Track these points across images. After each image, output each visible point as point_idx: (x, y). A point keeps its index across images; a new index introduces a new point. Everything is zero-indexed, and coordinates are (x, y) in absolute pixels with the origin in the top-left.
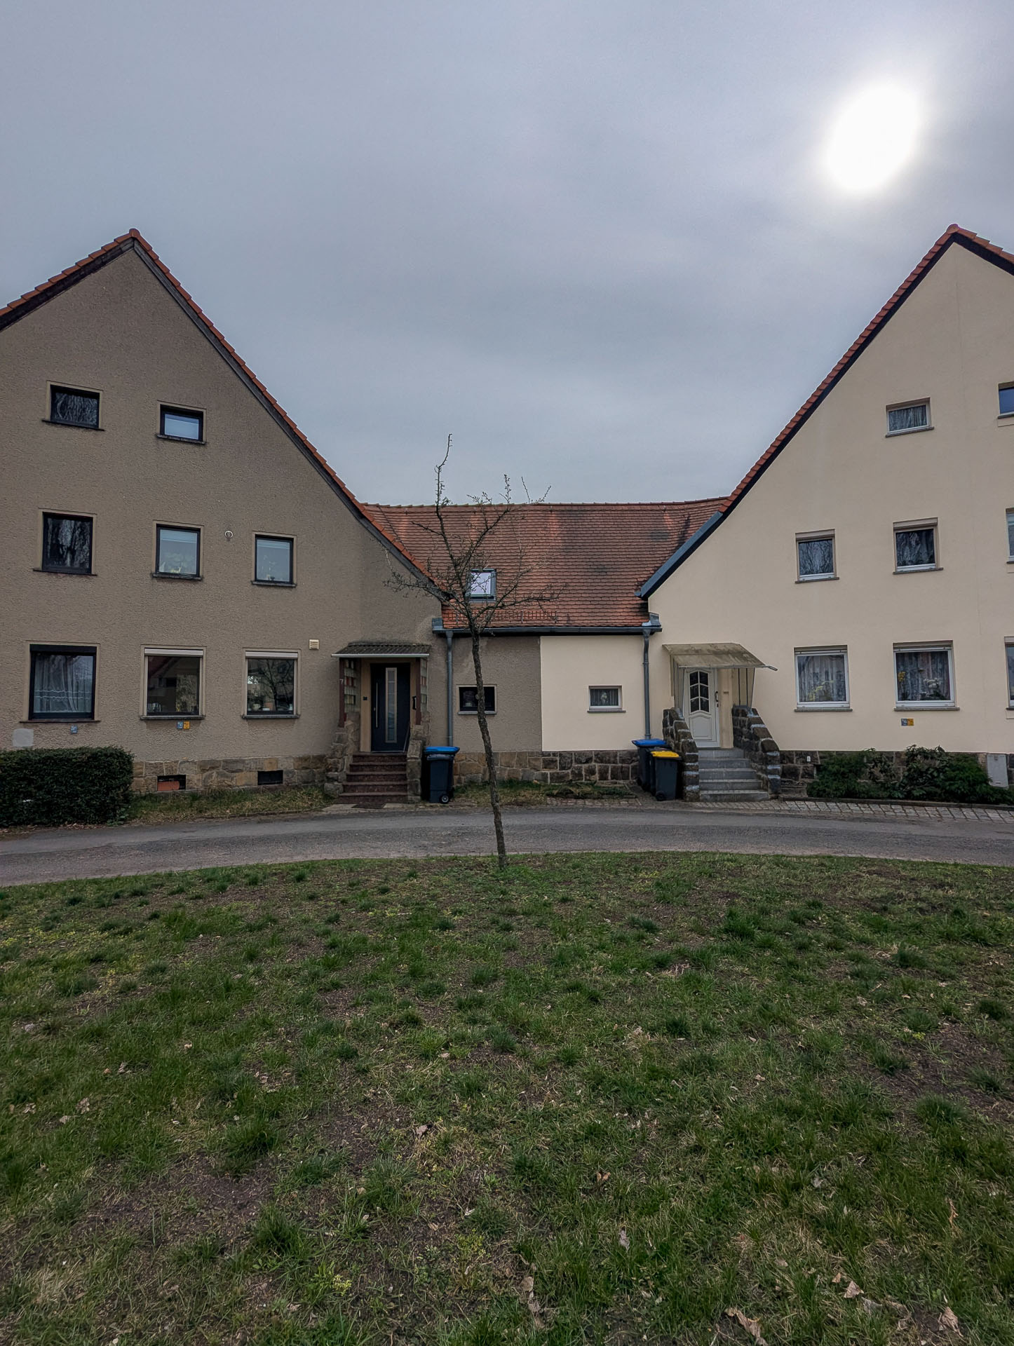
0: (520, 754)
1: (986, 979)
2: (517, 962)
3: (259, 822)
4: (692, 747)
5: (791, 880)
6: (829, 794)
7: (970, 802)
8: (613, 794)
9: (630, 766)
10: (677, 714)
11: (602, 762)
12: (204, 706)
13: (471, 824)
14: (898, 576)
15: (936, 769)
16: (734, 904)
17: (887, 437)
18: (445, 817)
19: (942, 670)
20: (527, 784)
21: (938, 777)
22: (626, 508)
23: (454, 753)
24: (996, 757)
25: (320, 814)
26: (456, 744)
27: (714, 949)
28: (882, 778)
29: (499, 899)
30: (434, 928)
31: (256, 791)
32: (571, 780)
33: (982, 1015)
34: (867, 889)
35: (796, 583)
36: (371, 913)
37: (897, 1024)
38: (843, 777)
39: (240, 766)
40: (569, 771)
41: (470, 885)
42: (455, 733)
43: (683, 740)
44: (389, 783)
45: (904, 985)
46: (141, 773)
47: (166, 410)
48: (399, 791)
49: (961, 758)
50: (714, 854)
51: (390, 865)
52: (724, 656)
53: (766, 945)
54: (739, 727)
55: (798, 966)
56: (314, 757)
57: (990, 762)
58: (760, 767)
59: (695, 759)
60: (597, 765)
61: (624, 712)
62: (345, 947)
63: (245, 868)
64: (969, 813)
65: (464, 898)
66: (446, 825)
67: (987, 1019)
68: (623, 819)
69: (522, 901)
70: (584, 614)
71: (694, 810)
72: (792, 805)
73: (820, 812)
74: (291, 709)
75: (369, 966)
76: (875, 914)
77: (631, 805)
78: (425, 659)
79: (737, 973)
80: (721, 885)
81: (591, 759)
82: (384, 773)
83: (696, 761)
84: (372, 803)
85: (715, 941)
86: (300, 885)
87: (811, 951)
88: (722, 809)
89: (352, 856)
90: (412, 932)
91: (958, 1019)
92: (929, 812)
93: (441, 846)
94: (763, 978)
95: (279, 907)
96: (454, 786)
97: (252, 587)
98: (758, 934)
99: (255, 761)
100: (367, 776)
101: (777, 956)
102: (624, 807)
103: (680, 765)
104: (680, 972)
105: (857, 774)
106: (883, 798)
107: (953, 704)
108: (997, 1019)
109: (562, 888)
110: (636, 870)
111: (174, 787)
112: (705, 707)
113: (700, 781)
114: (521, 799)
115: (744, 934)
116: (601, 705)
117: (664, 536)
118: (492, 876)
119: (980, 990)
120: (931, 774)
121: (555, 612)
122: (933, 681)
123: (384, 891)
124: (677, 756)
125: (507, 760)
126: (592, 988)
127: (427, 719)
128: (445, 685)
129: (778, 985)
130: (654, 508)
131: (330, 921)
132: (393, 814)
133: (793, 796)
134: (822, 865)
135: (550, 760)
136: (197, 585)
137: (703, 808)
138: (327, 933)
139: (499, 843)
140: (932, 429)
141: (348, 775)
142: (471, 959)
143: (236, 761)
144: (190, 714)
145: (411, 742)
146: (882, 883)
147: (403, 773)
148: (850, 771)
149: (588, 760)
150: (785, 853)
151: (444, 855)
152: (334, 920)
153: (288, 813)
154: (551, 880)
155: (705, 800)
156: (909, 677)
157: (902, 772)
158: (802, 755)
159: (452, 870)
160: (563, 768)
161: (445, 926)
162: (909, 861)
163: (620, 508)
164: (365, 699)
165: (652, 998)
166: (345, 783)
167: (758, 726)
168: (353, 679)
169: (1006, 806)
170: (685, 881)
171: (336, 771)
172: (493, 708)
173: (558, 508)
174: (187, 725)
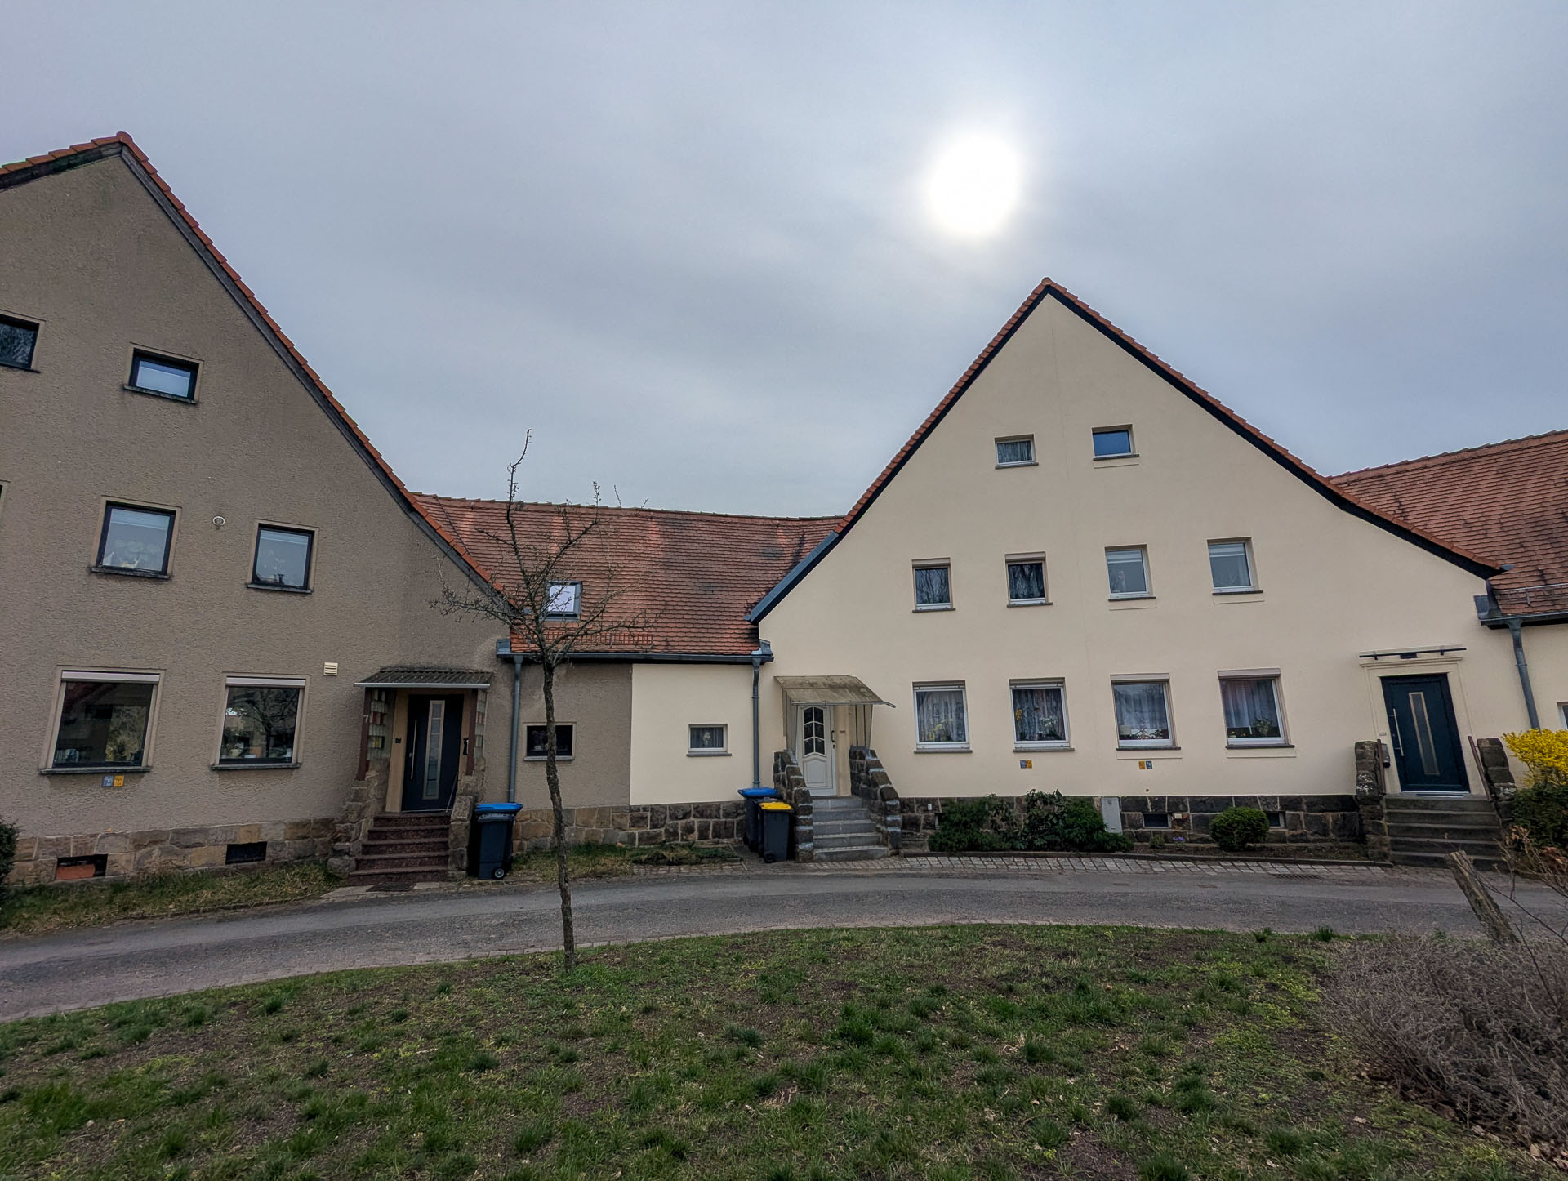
0: (602, 810)
1: (1112, 1069)
2: (580, 1110)
3: (220, 921)
4: (806, 796)
5: (913, 960)
6: (951, 847)
7: (1089, 851)
8: (715, 857)
9: (736, 821)
10: (789, 758)
11: (702, 817)
12: (152, 751)
13: (533, 907)
14: (1013, 610)
15: (1055, 815)
16: (850, 997)
17: (996, 468)
18: (499, 899)
19: (1056, 708)
20: (609, 848)
21: (1058, 824)
22: (736, 520)
23: (515, 812)
24: (1110, 799)
25: (318, 903)
26: (518, 800)
27: (827, 1063)
28: (1004, 827)
29: (562, 1017)
30: (468, 1070)
31: (223, 873)
32: (665, 842)
33: (1111, 1117)
34: (992, 964)
35: (914, 612)
36: (376, 1054)
37: (1027, 1141)
38: (965, 828)
39: (199, 839)
40: (663, 830)
41: (524, 997)
42: (518, 785)
43: (795, 789)
44: (423, 854)
45: (1032, 1085)
46: (31, 855)
47: (140, 356)
48: (436, 865)
49: (1077, 802)
50: (829, 931)
51: (414, 976)
52: (841, 691)
53: (886, 1050)
54: (856, 772)
55: (920, 1075)
56: (316, 822)
57: (1104, 805)
58: (878, 817)
59: (809, 810)
60: (696, 820)
61: (730, 755)
62: (331, 1116)
63: (185, 998)
64: (1087, 862)
65: (514, 1018)
66: (499, 910)
67: (1117, 1121)
68: (726, 890)
69: (591, 1016)
70: (686, 639)
71: (807, 874)
72: (913, 861)
73: (942, 868)
74: (288, 755)
75: (364, 1143)
76: (1001, 996)
77: (735, 870)
78: (484, 690)
79: (853, 1092)
80: (836, 973)
81: (689, 813)
82: (417, 841)
83: (810, 813)
84: (397, 883)
85: (828, 1050)
86: (271, 1019)
87: (935, 1053)
88: (840, 870)
89: (358, 965)
90: (433, 1079)
91: (1088, 1125)
92: (1050, 863)
93: (488, 940)
94: (883, 1097)
95: (233, 1058)
96: (513, 855)
97: (246, 591)
98: (877, 1036)
99: (225, 830)
100: (391, 845)
101: (897, 1063)
102: (727, 873)
103: (791, 818)
104: (786, 1099)
105: (979, 823)
106: (1005, 850)
107: (1067, 745)
108: (1126, 1120)
109: (645, 993)
110: (738, 960)
111: (86, 873)
112: (821, 749)
113: (814, 837)
114: (601, 868)
115: (861, 1039)
116: (703, 746)
117: (778, 554)
118: (554, 982)
119: (1108, 1084)
120: (1051, 821)
121: (652, 636)
122: (1049, 720)
123: (401, 1018)
124: (789, 807)
125: (585, 818)
126: (677, 1138)
127: (482, 767)
128: (508, 723)
129: (899, 1104)
130: (767, 522)
131: (312, 1074)
132: (426, 898)
133: (913, 851)
134: (945, 937)
135: (639, 816)
136: (162, 587)
137: (818, 870)
138: (305, 1094)
139: (566, 936)
140: (1037, 464)
141: (364, 846)
142: (517, 1112)
143: (195, 832)
144: (127, 764)
145: (457, 799)
146: (1007, 956)
147: (443, 839)
148: (972, 821)
149: (686, 816)
150: (907, 925)
151: (492, 954)
152: (320, 1071)
153: (268, 904)
154: (632, 982)
155: (820, 861)
156: (1025, 714)
157: (1022, 819)
158: (923, 802)
159: (501, 978)
160: (654, 826)
161: (483, 1065)
162: (1034, 926)
163: (729, 520)
164: (398, 741)
165: (750, 1143)
166: (359, 857)
167: (876, 770)
168: (382, 715)
169: (1121, 853)
170: (794, 971)
171: (347, 841)
172: (569, 753)
173: (659, 515)
174: (120, 780)
